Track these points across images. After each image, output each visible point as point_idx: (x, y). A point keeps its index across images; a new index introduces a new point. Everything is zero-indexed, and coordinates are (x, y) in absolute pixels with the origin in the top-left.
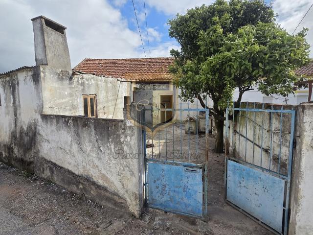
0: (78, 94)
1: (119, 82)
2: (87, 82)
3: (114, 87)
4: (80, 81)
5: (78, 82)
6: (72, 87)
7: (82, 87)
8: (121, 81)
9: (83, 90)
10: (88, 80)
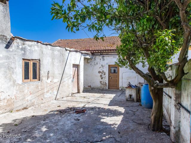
0: (16, 58)
1: (68, 51)
2: (29, 48)
3: (63, 55)
4: (20, 47)
5: (18, 47)
6: (10, 51)
7: (23, 52)
8: (70, 51)
9: (24, 54)
10: (30, 46)
